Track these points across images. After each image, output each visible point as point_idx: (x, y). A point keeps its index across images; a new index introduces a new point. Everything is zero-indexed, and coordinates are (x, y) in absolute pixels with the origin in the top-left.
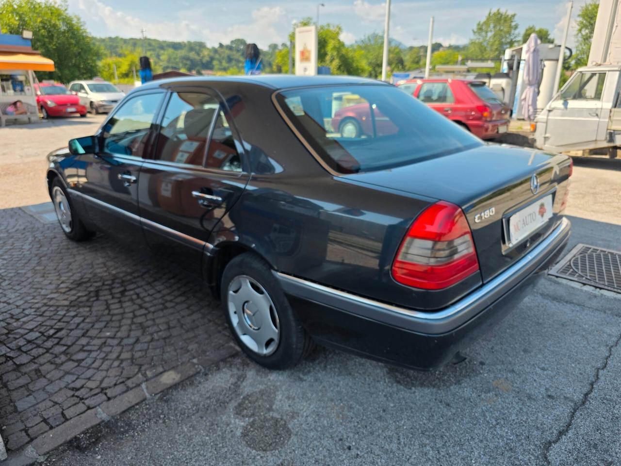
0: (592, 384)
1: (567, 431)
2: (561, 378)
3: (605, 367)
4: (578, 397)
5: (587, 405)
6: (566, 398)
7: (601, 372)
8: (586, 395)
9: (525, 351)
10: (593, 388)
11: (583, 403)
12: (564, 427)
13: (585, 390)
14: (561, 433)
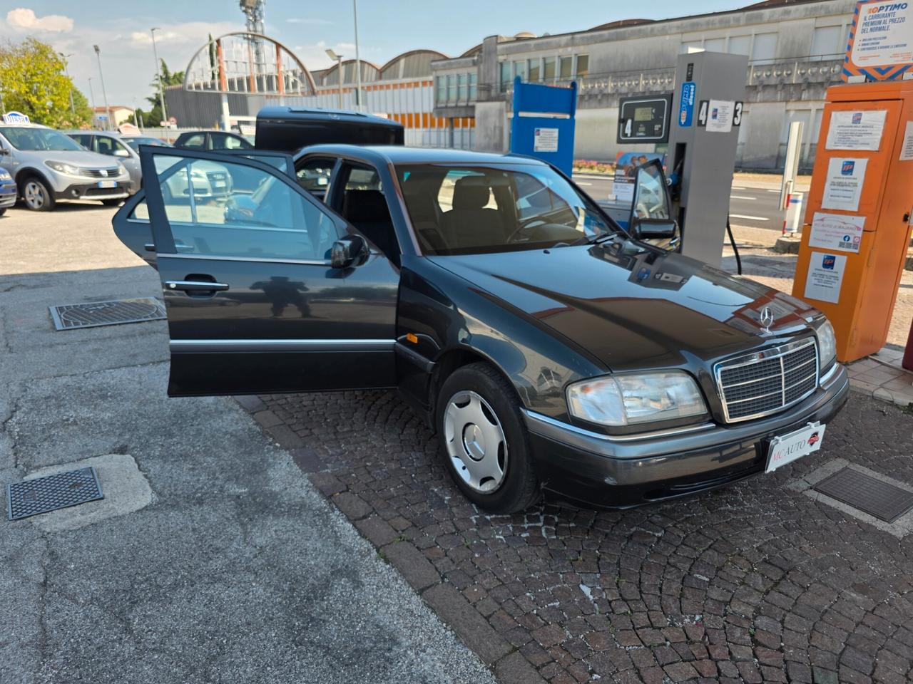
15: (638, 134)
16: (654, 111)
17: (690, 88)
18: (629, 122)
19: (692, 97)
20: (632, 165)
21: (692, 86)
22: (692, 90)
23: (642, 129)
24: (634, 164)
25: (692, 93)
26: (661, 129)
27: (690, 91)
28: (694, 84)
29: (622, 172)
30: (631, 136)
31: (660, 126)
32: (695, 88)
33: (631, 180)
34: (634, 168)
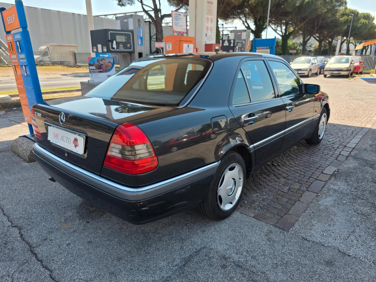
0: (41, 261)
1: (21, 238)
2: (56, 249)
3: (51, 277)
4: (37, 250)
5: (30, 253)
6: (40, 245)
7: (48, 272)
8: (36, 255)
9: (90, 242)
10: (38, 260)
11: (31, 251)
12: (24, 237)
13: (39, 256)
14: (21, 235)
15: (120, 48)
16: (126, 38)
17: (140, 30)
18: (114, 42)
19: (141, 34)
20: (99, 64)
21: (141, 29)
22: (141, 31)
23: (121, 46)
24: (100, 63)
25: (141, 32)
26: (131, 46)
27: (140, 31)
28: (141, 28)
29: (94, 68)
30: (117, 49)
31: (130, 45)
32: (142, 30)
33: (99, 71)
34: (100, 65)
